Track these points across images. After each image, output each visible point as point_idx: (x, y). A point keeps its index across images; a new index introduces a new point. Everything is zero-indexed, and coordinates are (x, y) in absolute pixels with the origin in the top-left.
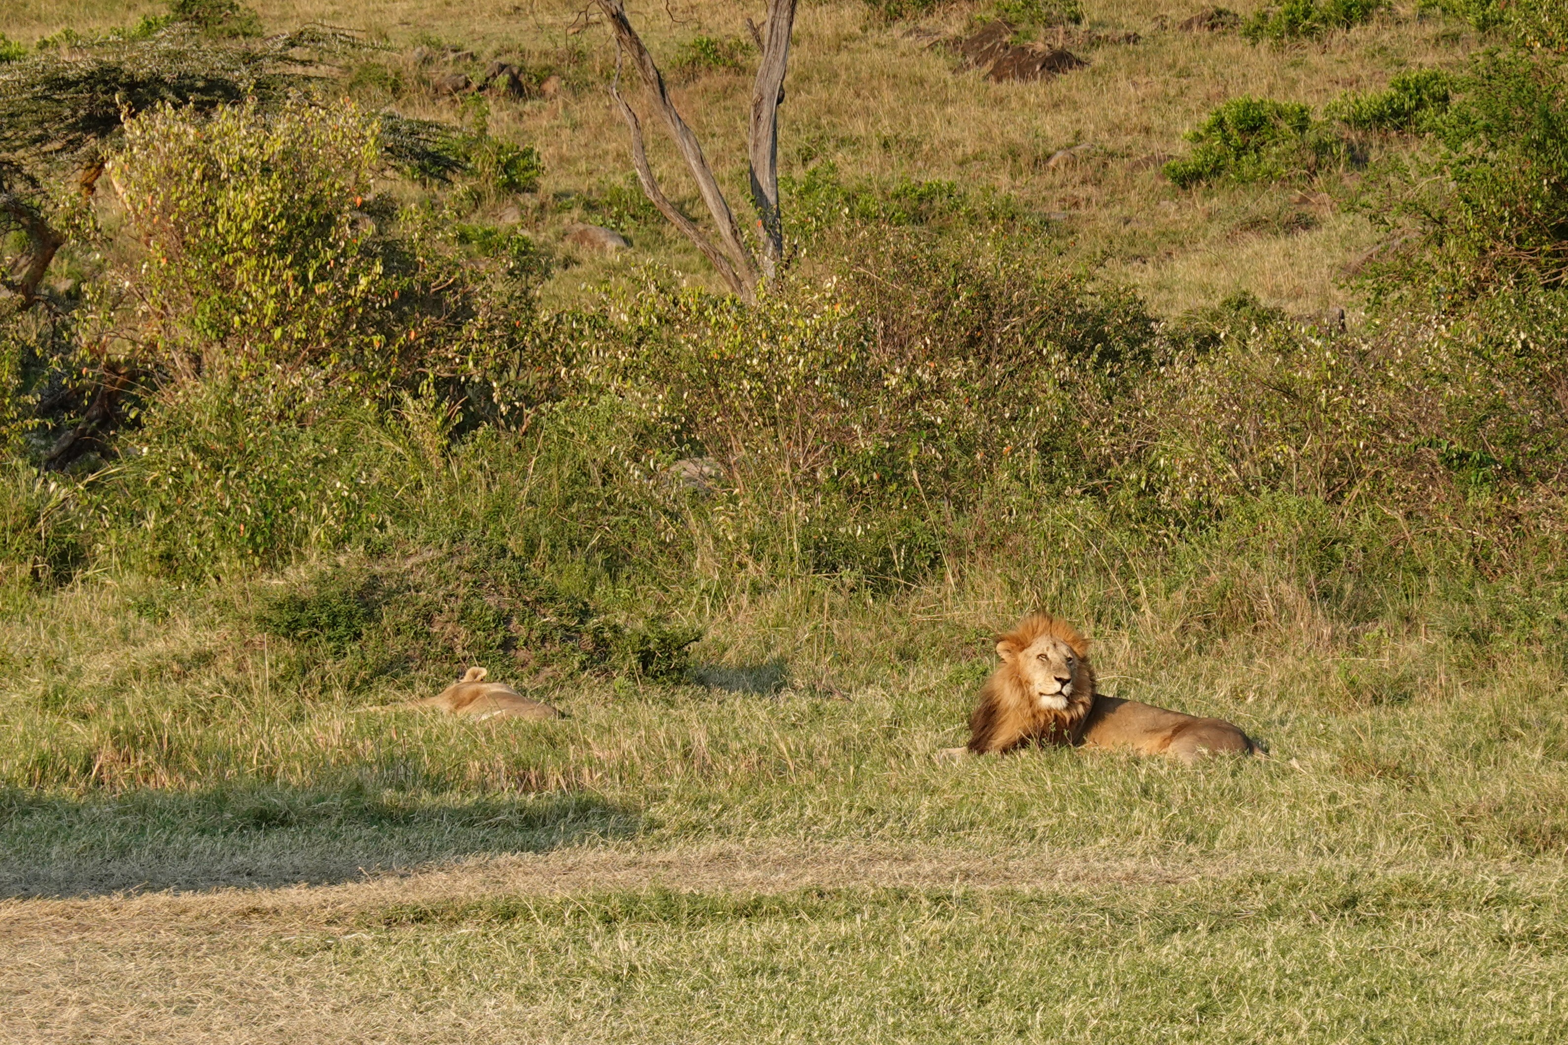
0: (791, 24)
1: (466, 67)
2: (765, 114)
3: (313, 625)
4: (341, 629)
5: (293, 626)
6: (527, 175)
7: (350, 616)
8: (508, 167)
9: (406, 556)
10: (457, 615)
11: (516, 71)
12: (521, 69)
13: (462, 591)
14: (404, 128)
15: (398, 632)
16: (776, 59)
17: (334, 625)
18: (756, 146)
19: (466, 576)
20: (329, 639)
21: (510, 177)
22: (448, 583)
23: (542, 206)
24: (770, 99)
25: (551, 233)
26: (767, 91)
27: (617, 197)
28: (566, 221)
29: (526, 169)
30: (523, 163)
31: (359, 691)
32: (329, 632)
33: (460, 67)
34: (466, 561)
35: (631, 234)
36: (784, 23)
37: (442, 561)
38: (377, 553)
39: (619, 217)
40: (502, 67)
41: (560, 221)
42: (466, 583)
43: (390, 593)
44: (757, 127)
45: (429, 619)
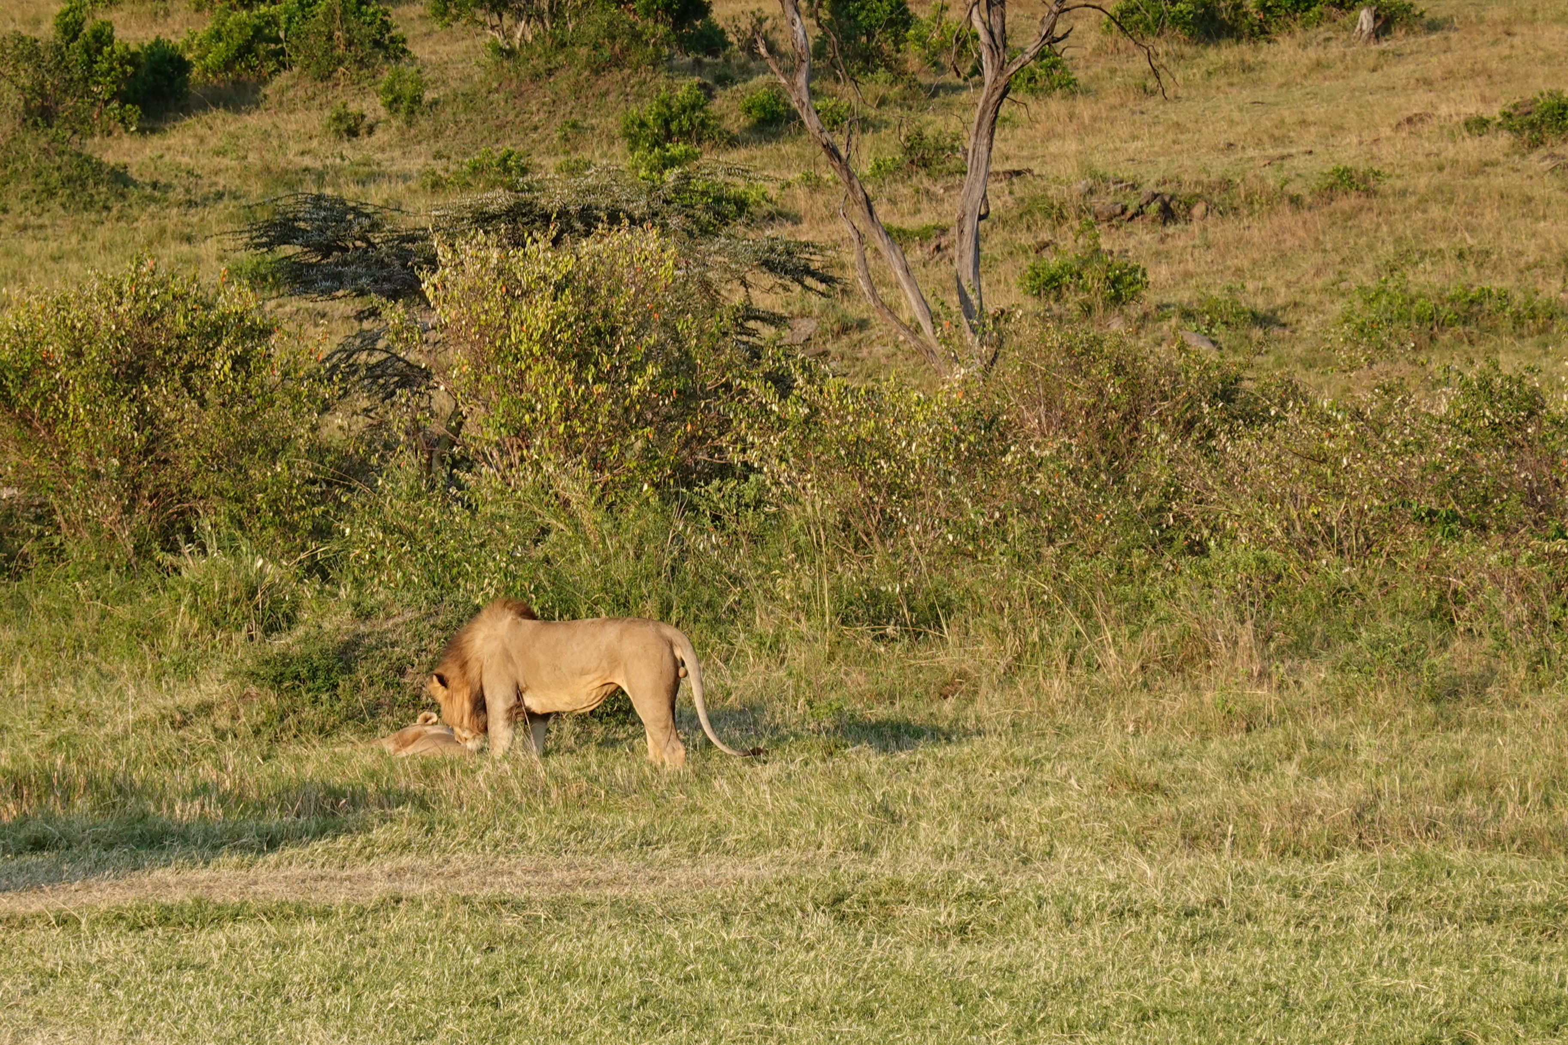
0: (990, 149)
1: (1125, 197)
2: (967, 229)
3: (296, 678)
4: (319, 682)
5: (278, 680)
6: (1132, 289)
7: (329, 671)
8: (1115, 282)
9: (388, 617)
10: (425, 668)
11: (1167, 199)
12: (1172, 198)
13: (434, 646)
14: (781, 248)
15: (371, 684)
16: (976, 180)
17: (314, 678)
18: (960, 257)
19: (438, 633)
20: (309, 690)
21: (1117, 291)
22: (422, 639)
23: (1145, 316)
24: (972, 215)
25: (1150, 339)
26: (969, 209)
27: (1214, 308)
28: (1165, 328)
29: (1131, 284)
30: (1129, 279)
31: (329, 735)
32: (310, 684)
33: (1119, 198)
34: (440, 620)
35: (1220, 339)
36: (984, 149)
37: (419, 620)
38: (363, 614)
39: (1211, 324)
40: (1155, 196)
41: (1160, 328)
42: (438, 639)
43: (370, 649)
44: (961, 240)
45: (402, 672)
